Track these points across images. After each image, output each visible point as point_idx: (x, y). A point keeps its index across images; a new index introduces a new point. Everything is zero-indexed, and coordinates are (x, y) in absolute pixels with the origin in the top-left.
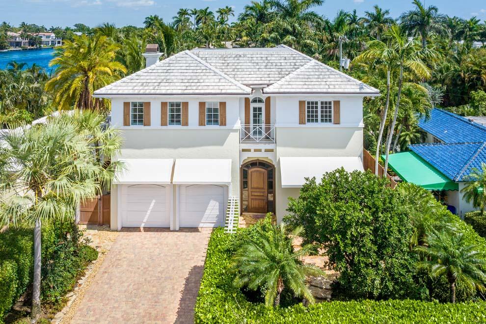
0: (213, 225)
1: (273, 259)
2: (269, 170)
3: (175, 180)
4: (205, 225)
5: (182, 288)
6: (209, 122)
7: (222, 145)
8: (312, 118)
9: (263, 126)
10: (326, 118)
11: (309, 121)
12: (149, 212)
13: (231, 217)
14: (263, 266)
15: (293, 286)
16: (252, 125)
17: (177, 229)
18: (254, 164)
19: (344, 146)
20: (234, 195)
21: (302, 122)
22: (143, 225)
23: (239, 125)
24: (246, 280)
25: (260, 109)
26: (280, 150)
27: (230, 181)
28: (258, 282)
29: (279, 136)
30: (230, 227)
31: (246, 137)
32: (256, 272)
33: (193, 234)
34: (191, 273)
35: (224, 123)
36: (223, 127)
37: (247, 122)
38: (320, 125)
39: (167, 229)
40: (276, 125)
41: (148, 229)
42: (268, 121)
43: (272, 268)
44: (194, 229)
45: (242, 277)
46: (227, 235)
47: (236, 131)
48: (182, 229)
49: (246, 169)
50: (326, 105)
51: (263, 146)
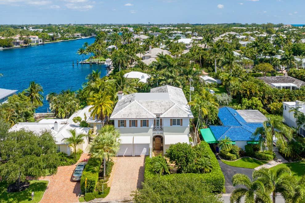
0: (145, 155)
1: (162, 165)
2: (161, 139)
3: (134, 143)
4: (142, 155)
5: (138, 172)
6: (144, 126)
7: (147, 132)
8: (174, 124)
9: (160, 126)
10: (178, 124)
11: (173, 125)
12: (126, 151)
13: (151, 153)
14: (159, 167)
15: (166, 170)
16: (156, 126)
17: (134, 156)
18: (156, 136)
19: (183, 132)
20: (151, 147)
21: (171, 125)
22: (124, 155)
23: (152, 126)
24: (156, 169)
25: (159, 120)
26: (164, 133)
27: (150, 143)
28: (158, 170)
29: (164, 129)
30: (151, 156)
31: (154, 129)
32: (158, 168)
33: (139, 157)
34: (140, 168)
35: (148, 126)
36: (148, 127)
37: (155, 125)
38: (176, 126)
39: (131, 156)
40: (164, 126)
41: (125, 156)
42: (161, 125)
43: (161, 167)
44: (139, 156)
45: (155, 169)
46: (150, 159)
47: (152, 128)
48: (136, 156)
49: (154, 138)
50: (178, 120)
51: (160, 132)
